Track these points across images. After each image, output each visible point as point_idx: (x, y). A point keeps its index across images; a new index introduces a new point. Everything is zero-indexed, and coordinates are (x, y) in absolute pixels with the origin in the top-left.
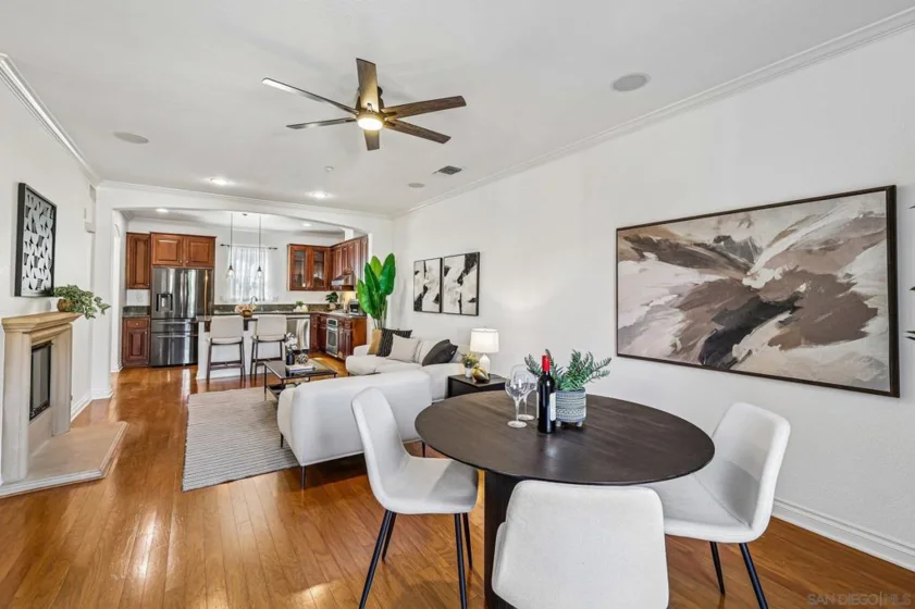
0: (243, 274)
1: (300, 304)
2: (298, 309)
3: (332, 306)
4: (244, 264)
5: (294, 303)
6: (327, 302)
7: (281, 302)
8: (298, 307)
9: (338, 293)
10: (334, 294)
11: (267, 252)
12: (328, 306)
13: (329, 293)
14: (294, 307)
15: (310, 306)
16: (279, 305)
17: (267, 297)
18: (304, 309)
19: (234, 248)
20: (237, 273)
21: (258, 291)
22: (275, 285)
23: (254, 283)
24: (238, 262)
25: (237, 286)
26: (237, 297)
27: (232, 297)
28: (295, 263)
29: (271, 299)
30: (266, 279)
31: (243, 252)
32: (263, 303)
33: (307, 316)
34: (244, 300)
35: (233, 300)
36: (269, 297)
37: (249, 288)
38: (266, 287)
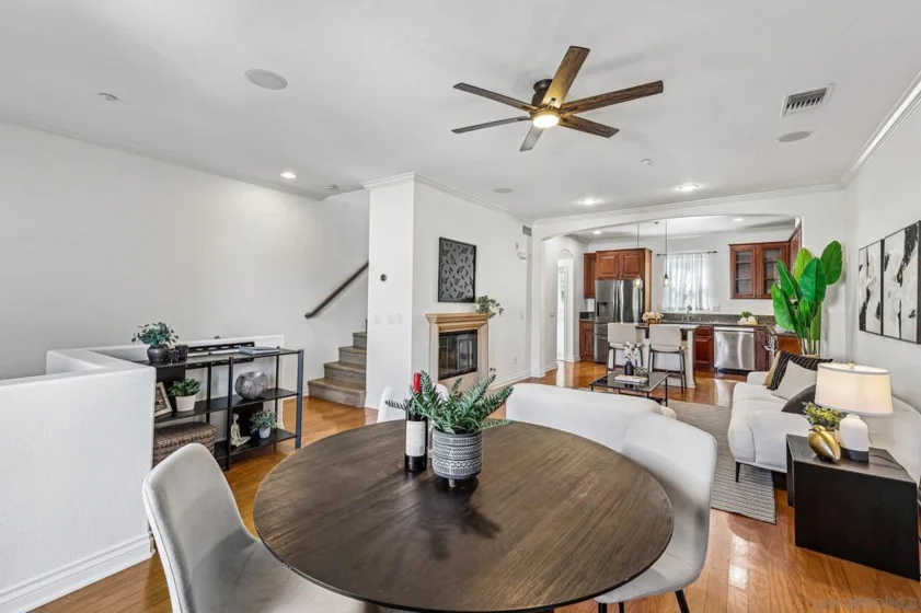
0: (679, 282)
1: (747, 315)
2: (743, 321)
4: (679, 271)
5: (740, 313)
7: (724, 312)
8: (744, 319)
11: (705, 259)
14: (738, 318)
15: (760, 319)
16: (720, 316)
17: (705, 306)
18: (752, 321)
19: (669, 257)
20: (673, 282)
21: (694, 300)
22: (715, 292)
23: (691, 292)
24: (674, 270)
25: (674, 295)
26: (673, 306)
27: (668, 305)
28: (737, 267)
29: (711, 308)
30: (704, 287)
31: (680, 260)
32: (699, 312)
33: (752, 330)
34: (680, 309)
35: (669, 309)
36: (708, 306)
37: (685, 297)
38: (704, 296)
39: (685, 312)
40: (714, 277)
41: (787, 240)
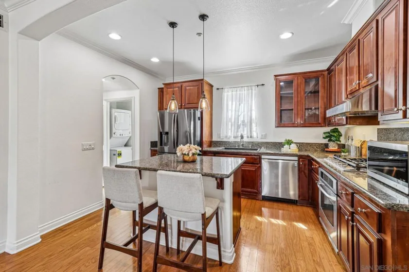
0: (234, 113)
1: (289, 142)
2: (286, 149)
3: (333, 147)
4: (234, 103)
5: (283, 140)
6: (326, 141)
7: (271, 139)
8: (286, 146)
9: (342, 130)
10: (336, 131)
11: (255, 90)
12: (326, 145)
13: (328, 129)
14: (280, 145)
15: (301, 146)
16: (267, 143)
17: (254, 134)
18: (294, 149)
19: (226, 90)
21: (246, 129)
22: (263, 122)
23: (243, 121)
25: (229, 124)
26: (229, 134)
27: (225, 134)
28: (281, 98)
29: (260, 136)
30: (254, 117)
31: (234, 93)
32: (250, 140)
33: (296, 158)
34: (235, 137)
35: (226, 137)
36: (257, 134)
37: (238, 127)
38: (254, 125)
39: (239, 140)
40: (262, 108)
41: (326, 68)
